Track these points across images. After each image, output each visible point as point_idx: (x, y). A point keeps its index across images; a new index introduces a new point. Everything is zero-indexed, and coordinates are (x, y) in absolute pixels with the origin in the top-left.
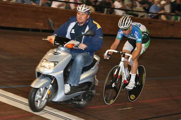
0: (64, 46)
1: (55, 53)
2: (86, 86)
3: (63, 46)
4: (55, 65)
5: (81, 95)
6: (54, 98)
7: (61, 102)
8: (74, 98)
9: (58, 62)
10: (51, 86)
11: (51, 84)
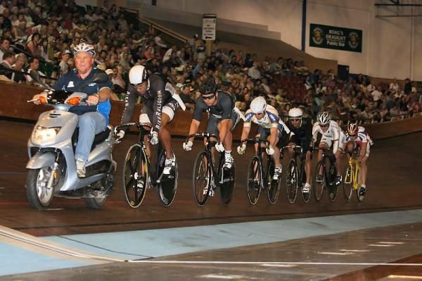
0: (65, 102)
1: (52, 116)
2: (104, 167)
3: (63, 103)
4: (57, 132)
5: (99, 182)
6: (62, 186)
7: (73, 191)
8: (90, 186)
9: (60, 127)
10: (56, 164)
11: (56, 161)
